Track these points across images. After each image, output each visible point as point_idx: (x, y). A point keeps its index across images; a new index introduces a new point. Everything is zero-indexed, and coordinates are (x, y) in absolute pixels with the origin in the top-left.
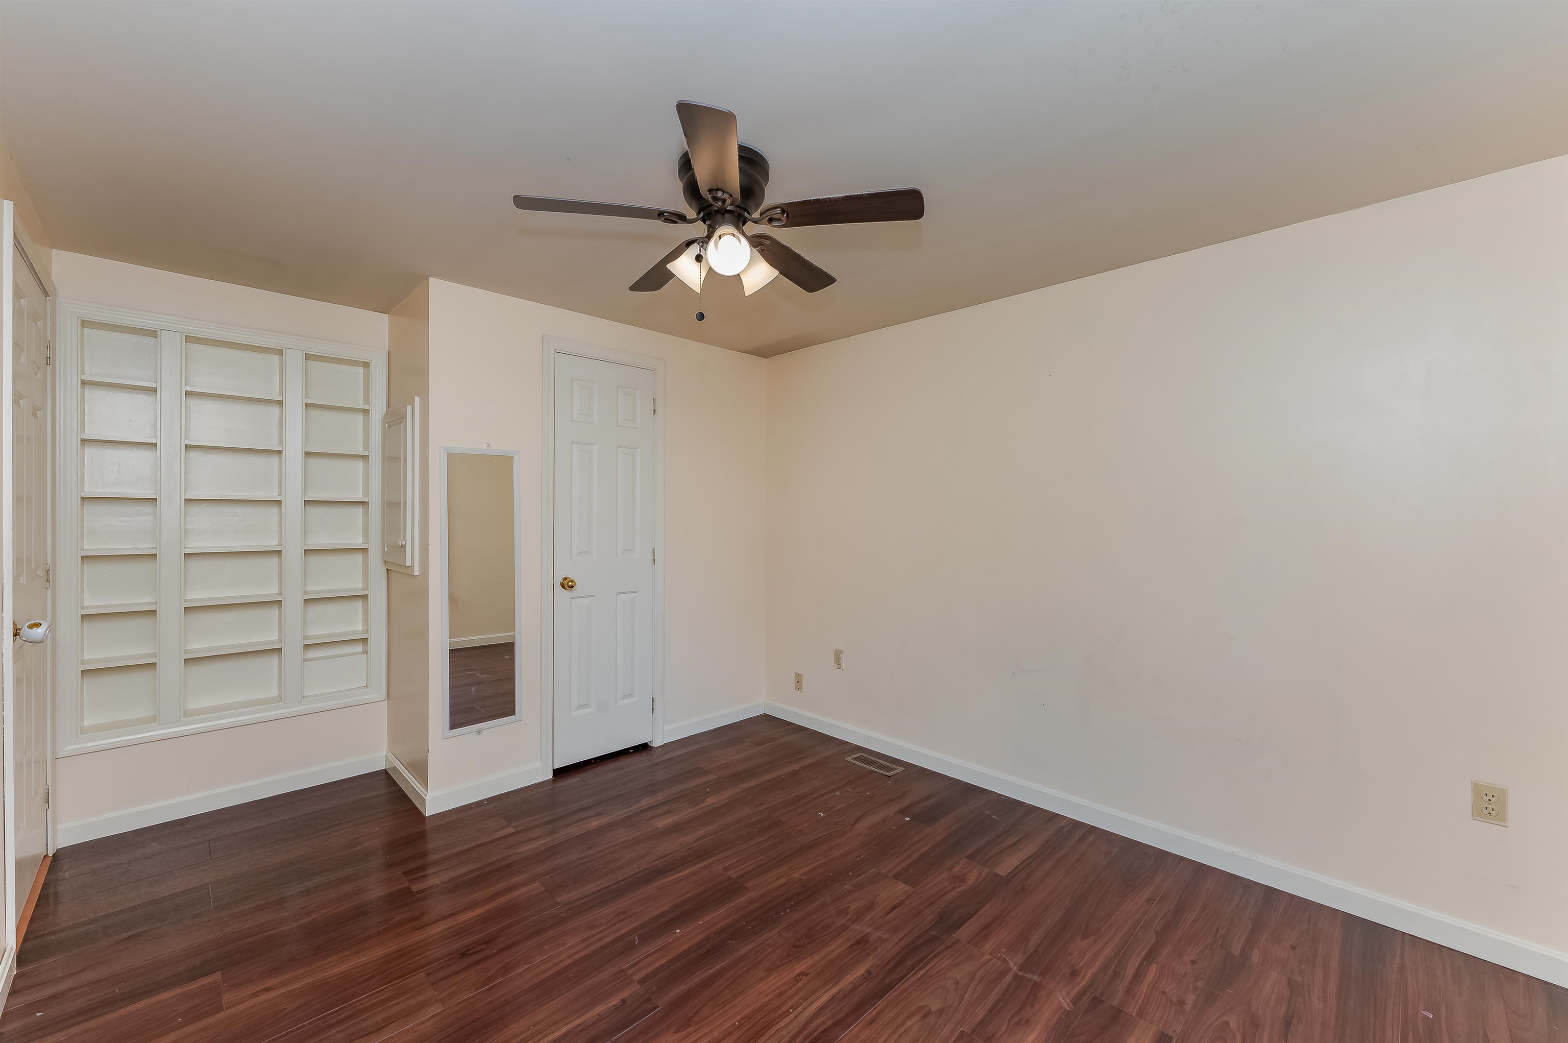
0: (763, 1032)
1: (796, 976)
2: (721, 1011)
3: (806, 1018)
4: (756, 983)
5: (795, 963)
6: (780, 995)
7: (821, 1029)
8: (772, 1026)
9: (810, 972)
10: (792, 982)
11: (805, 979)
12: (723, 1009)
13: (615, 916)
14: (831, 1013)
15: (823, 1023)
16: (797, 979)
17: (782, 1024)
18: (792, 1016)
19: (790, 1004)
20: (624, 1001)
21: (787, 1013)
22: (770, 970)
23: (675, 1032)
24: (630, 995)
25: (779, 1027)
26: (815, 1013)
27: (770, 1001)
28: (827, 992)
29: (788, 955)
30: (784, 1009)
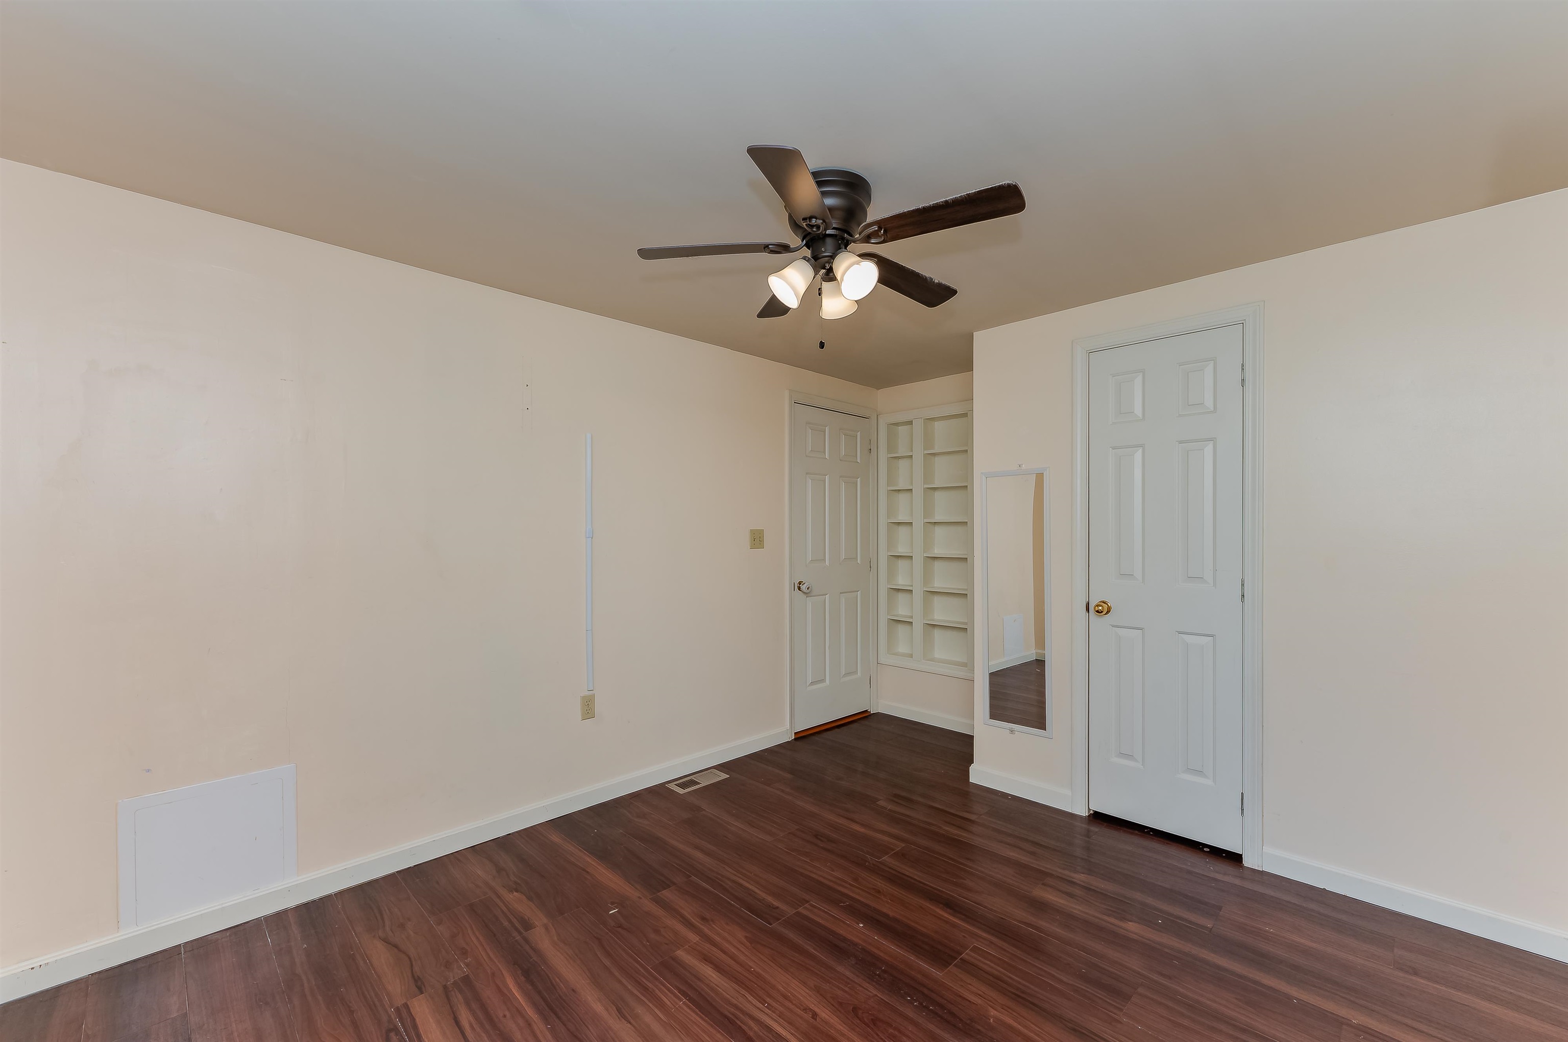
0: (743, 986)
1: (811, 1009)
2: (766, 959)
3: (758, 1016)
4: (800, 980)
5: (830, 1009)
6: (786, 997)
7: (744, 1027)
8: (748, 992)
9: (818, 1021)
10: (802, 1005)
11: (808, 1016)
12: (768, 960)
13: (874, 889)
14: (763, 1035)
15: (751, 1028)
16: (806, 1010)
17: (750, 998)
18: (761, 1006)
19: (774, 1004)
20: (777, 908)
21: (763, 1002)
22: (818, 990)
23: (746, 937)
24: (782, 910)
25: (747, 996)
26: (762, 1023)
27: (778, 990)
28: (791, 1034)
29: (841, 1004)
30: (768, 1000)
